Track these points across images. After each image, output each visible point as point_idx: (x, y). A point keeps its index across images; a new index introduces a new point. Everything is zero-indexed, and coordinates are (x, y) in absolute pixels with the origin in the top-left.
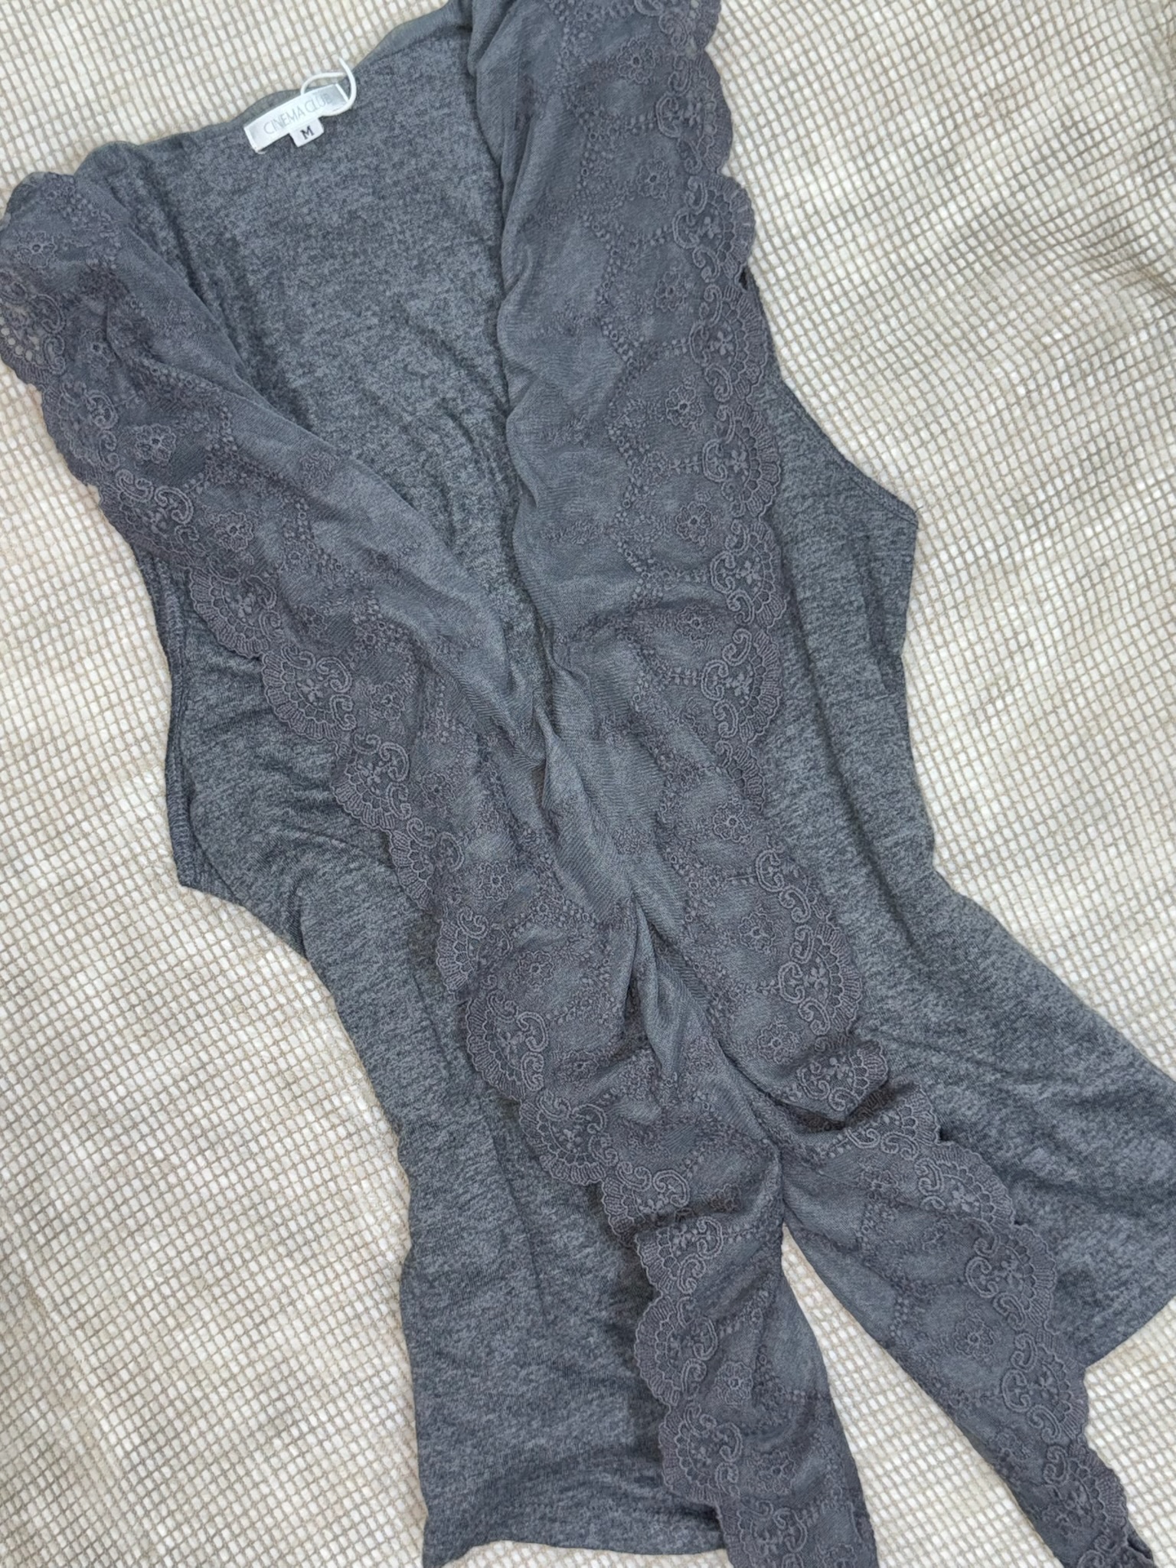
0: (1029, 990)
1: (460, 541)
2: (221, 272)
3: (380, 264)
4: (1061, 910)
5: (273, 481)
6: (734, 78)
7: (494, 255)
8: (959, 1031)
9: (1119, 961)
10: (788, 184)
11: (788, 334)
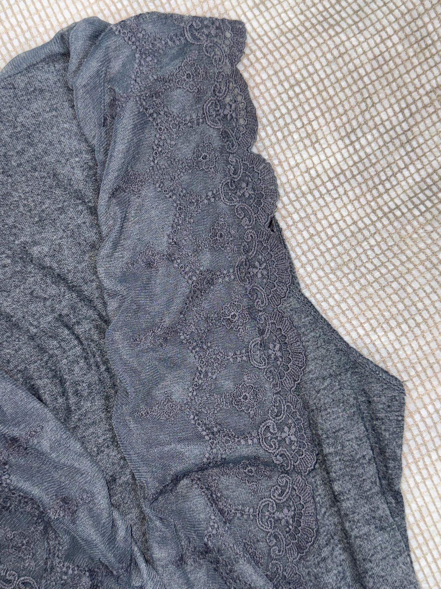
1: (75, 417)
3: (10, 222)
6: (257, 85)
10: (298, 157)
11: (303, 258)
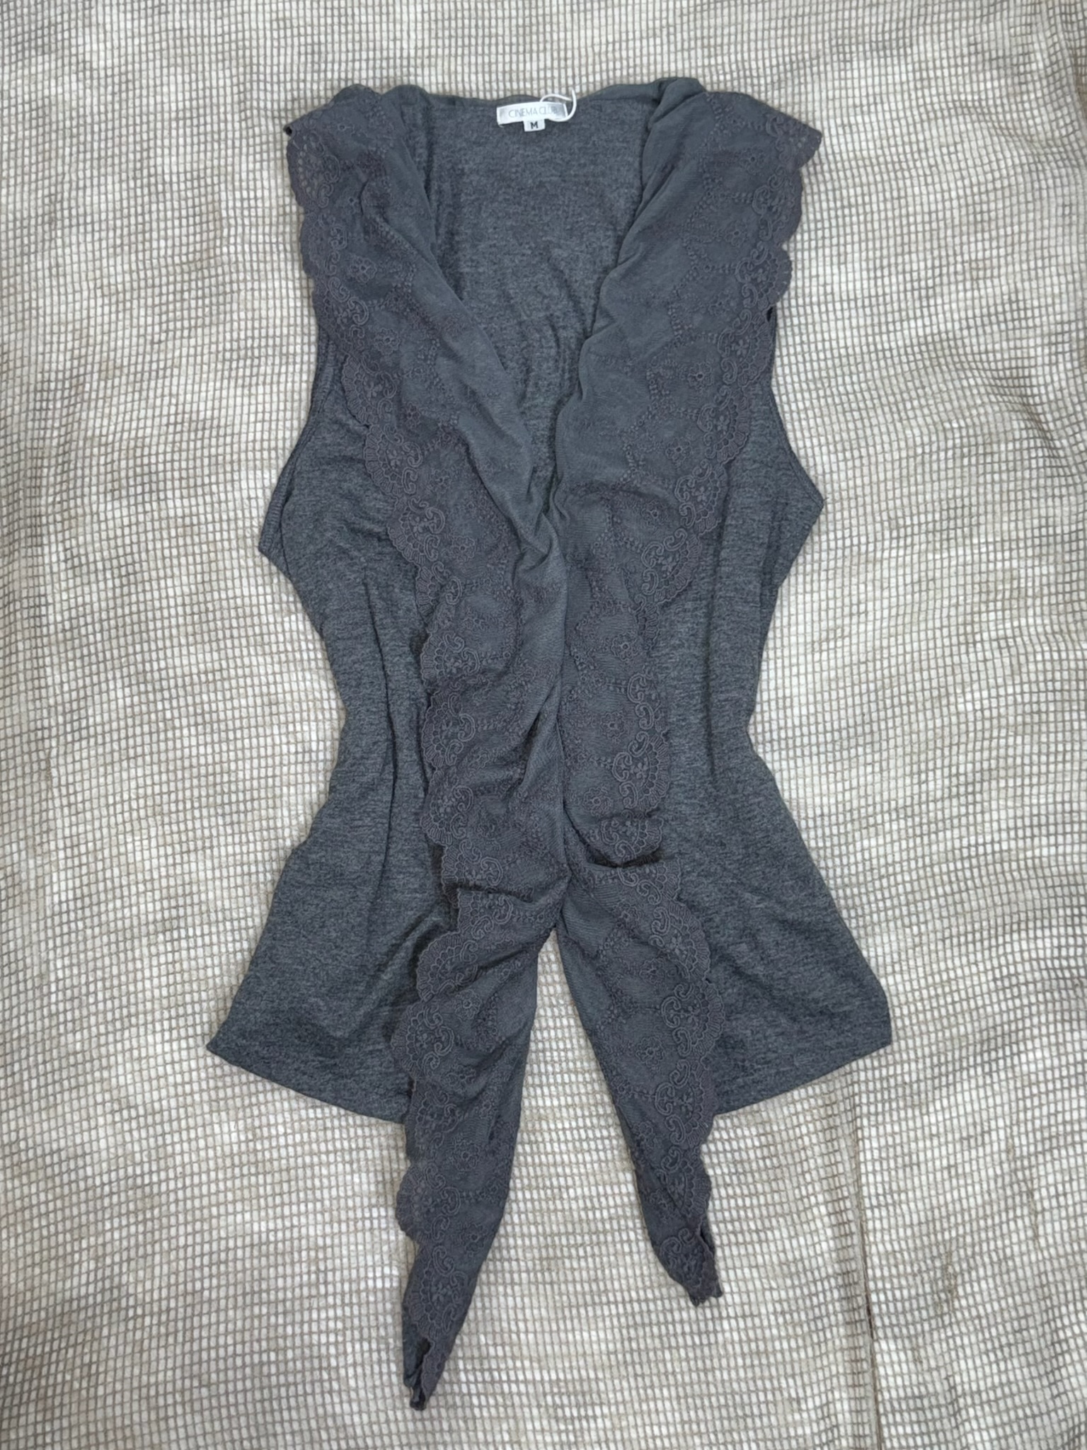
0: (775, 830)
1: (526, 405)
2: (446, 186)
3: (546, 219)
4: (821, 795)
5: (425, 321)
7: (619, 241)
8: (722, 844)
9: (847, 844)
